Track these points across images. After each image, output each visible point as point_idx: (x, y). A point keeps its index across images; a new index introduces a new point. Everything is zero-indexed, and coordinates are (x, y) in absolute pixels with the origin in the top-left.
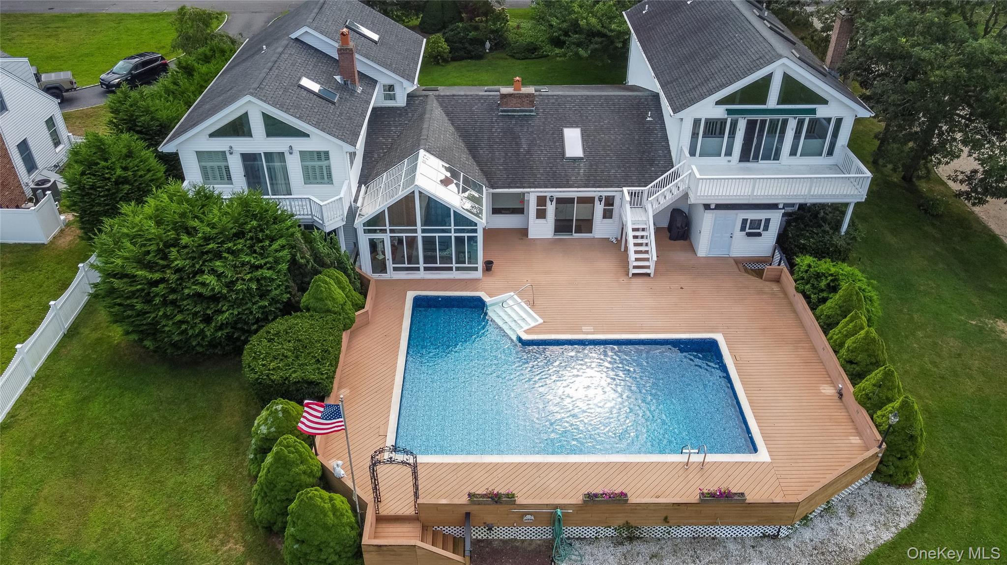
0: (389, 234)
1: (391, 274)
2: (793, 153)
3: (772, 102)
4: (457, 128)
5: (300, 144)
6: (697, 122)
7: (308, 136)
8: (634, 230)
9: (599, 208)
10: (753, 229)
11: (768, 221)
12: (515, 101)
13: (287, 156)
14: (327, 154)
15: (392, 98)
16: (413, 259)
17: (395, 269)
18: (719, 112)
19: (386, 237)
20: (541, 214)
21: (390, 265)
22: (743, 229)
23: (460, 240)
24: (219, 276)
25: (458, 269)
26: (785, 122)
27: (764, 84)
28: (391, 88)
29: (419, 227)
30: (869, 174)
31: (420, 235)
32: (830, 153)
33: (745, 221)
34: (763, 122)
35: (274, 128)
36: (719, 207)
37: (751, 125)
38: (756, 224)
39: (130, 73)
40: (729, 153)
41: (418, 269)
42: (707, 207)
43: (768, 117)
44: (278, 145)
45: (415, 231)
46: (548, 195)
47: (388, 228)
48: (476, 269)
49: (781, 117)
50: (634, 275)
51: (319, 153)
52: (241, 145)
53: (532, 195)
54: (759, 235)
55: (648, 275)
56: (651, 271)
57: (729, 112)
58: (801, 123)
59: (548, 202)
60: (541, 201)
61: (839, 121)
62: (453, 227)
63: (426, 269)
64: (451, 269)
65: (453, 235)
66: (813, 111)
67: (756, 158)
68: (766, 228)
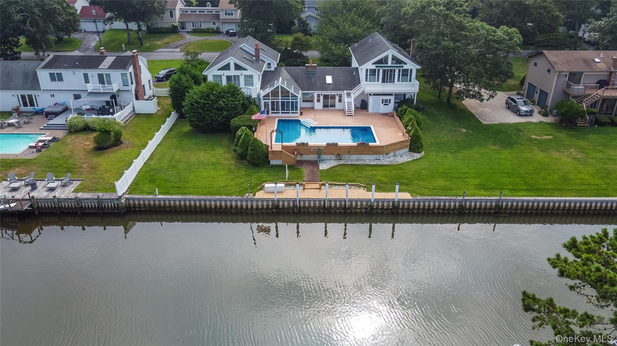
0: (271, 100)
1: (271, 115)
2: (399, 81)
3: (390, 64)
4: (291, 76)
5: (245, 73)
6: (367, 70)
7: (247, 70)
8: (347, 103)
9: (337, 98)
10: (386, 103)
11: (390, 100)
12: (310, 68)
13: (240, 77)
14: (252, 76)
15: (270, 67)
16: (278, 110)
17: (272, 113)
18: (374, 67)
19: (270, 101)
20: (318, 101)
21: (270, 111)
22: (383, 103)
23: (292, 102)
24: (224, 102)
25: (292, 113)
26: (395, 70)
27: (386, 58)
28: (269, 64)
29: (280, 98)
30: (418, 83)
31: (280, 100)
32: (410, 81)
33: (383, 100)
34: (388, 70)
35: (238, 67)
36: (374, 95)
37: (384, 71)
38: (386, 101)
39: (166, 74)
40: (378, 81)
41: (279, 113)
42: (370, 95)
43: (389, 68)
44: (238, 73)
45: (279, 99)
46: (321, 93)
47: (270, 98)
48: (297, 113)
49: (393, 68)
50: (348, 116)
51: (250, 76)
52: (227, 73)
53: (316, 94)
54: (388, 104)
55: (352, 116)
56: (353, 114)
57: (377, 67)
58: (399, 70)
59: (321, 96)
60: (318, 96)
61: (411, 70)
62: (290, 98)
63: (282, 113)
64: (289, 113)
65: (290, 100)
66: (403, 67)
67: (387, 82)
68: (390, 103)
